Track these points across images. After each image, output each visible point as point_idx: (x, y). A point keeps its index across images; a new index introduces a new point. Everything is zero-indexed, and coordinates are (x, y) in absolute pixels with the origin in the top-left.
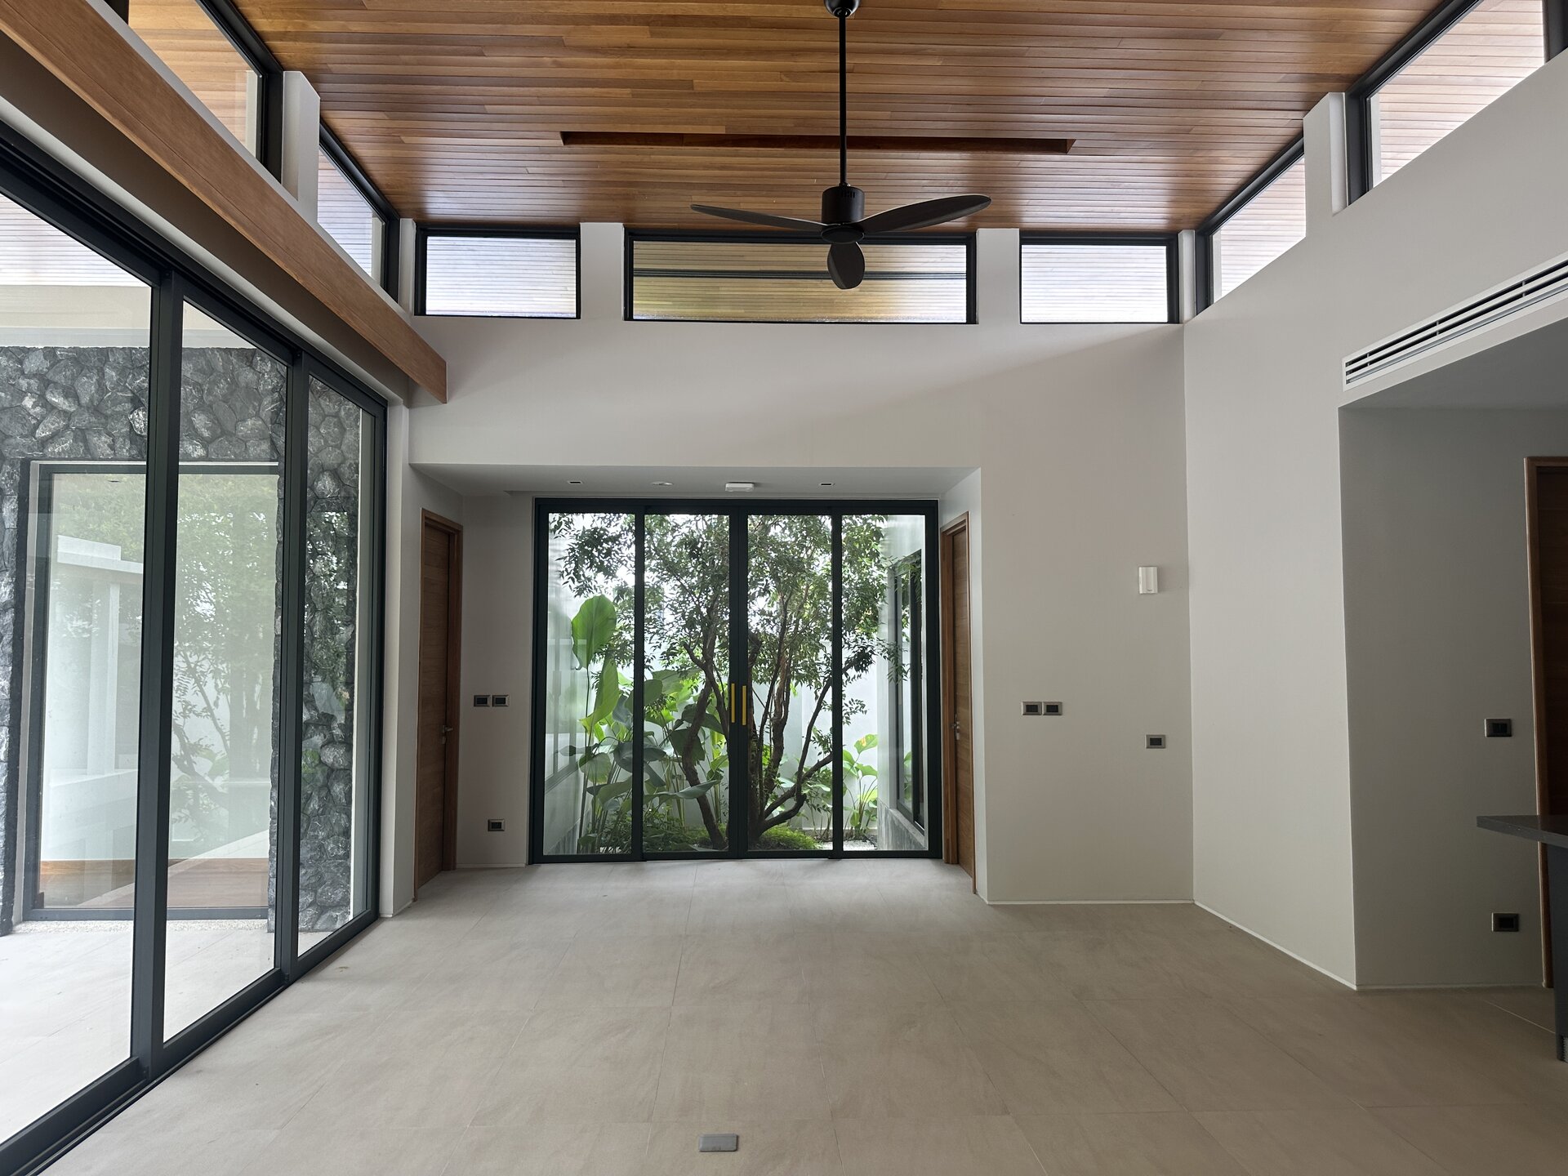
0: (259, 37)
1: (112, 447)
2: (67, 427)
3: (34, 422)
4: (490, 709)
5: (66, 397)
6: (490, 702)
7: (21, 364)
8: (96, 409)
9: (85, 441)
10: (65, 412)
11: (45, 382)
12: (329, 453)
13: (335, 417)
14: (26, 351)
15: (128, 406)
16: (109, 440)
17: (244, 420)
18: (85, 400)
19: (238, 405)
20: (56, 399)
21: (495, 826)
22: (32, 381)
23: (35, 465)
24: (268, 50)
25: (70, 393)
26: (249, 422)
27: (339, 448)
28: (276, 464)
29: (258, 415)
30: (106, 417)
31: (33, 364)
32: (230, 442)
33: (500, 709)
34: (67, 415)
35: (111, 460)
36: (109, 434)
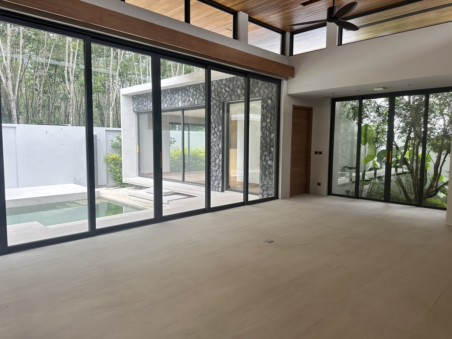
0: (228, 8)
1: (235, 98)
2: (229, 94)
3: (224, 94)
4: (318, 155)
5: (228, 88)
6: (318, 153)
7: (222, 82)
8: (232, 90)
9: (231, 97)
10: (228, 91)
11: (225, 85)
12: (270, 94)
13: (271, 85)
14: (223, 80)
15: (237, 88)
16: (234, 96)
17: (255, 89)
18: (231, 88)
19: (255, 85)
20: (227, 89)
21: (319, 184)
22: (223, 86)
23: (226, 103)
24: (232, 10)
25: (229, 87)
26: (256, 89)
27: (272, 93)
28: (261, 98)
29: (258, 87)
30: (234, 91)
31: (224, 82)
32: (253, 94)
33: (320, 155)
34: (229, 92)
35: (235, 100)
36: (235, 95)
